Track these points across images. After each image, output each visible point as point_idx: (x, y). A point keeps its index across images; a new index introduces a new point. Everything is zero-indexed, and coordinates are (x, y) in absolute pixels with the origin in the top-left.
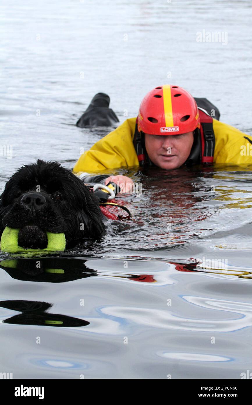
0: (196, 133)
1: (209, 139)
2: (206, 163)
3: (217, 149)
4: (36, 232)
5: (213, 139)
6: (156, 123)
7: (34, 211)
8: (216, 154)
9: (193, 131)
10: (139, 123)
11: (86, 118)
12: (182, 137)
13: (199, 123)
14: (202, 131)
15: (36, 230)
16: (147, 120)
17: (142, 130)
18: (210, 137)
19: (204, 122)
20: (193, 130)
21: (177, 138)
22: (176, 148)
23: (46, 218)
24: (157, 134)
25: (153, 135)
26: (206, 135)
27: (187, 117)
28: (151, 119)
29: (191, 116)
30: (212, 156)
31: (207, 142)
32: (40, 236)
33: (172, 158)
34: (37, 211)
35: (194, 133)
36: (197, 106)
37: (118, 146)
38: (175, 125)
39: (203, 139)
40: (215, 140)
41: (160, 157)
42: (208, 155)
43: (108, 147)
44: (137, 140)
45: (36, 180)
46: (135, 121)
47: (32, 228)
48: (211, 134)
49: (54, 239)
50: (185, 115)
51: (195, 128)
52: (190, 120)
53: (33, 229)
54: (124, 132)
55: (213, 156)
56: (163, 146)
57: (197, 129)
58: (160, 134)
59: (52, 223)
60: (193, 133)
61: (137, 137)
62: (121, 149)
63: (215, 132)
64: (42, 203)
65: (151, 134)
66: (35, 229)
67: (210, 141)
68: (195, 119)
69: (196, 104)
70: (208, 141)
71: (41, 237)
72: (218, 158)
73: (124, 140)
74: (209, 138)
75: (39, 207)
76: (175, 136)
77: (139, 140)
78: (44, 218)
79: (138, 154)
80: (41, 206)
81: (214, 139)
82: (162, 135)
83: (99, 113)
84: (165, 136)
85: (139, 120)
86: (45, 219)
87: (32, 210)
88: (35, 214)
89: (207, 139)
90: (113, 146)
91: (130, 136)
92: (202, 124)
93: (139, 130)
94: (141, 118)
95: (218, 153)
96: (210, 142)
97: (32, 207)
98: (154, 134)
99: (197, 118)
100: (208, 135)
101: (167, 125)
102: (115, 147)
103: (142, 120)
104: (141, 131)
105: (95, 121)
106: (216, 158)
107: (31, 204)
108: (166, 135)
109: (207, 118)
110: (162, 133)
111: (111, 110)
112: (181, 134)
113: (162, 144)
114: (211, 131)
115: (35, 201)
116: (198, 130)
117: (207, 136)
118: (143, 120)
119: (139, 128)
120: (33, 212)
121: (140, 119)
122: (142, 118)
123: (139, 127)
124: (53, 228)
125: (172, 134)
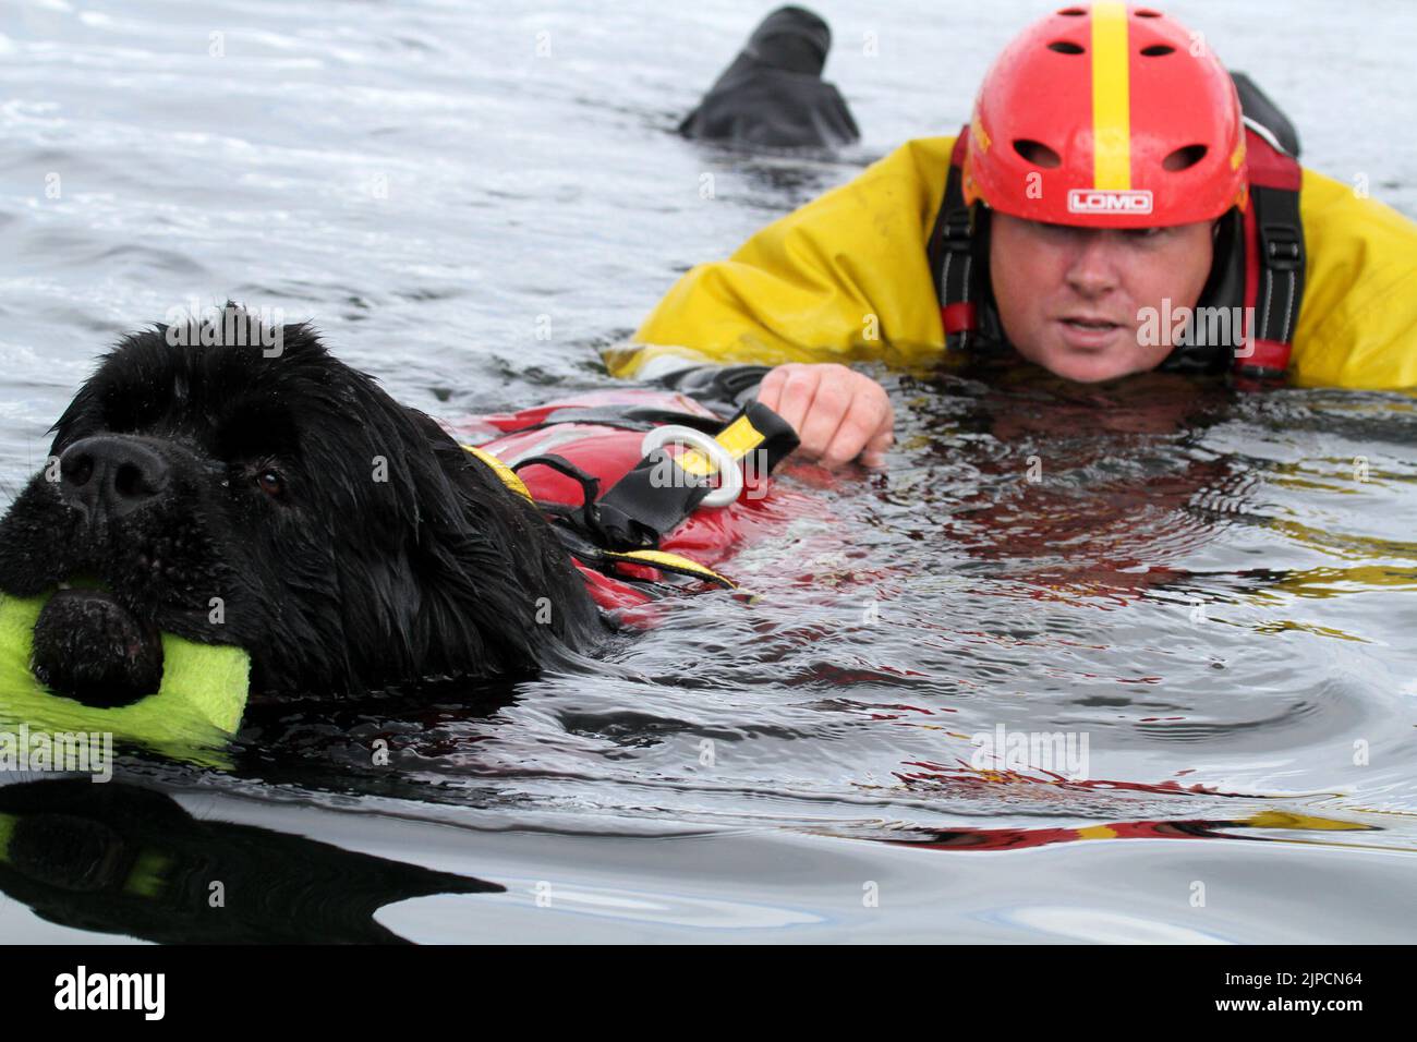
0: (1226, 232)
1: (1282, 265)
2: (1256, 368)
3: (1309, 311)
4: (104, 631)
5: (1298, 263)
6: (1051, 167)
7: (103, 519)
8: (1303, 330)
9: (1211, 220)
10: (969, 164)
11: (720, 112)
12: (1163, 241)
13: (1244, 188)
14: (1250, 223)
15: (105, 621)
16: (1010, 148)
17: (982, 197)
18: (1287, 256)
19: (1261, 182)
20: (1217, 214)
21: (1139, 247)
22: (1129, 292)
23: (156, 564)
24: (1050, 219)
25: (1028, 222)
26: (1270, 241)
27: (1192, 155)
28: (1028, 149)
29: (1210, 151)
30: (1284, 342)
31: (1270, 274)
32: (121, 653)
33: (1108, 337)
34: (114, 524)
35: (1217, 231)
36: (1240, 108)
37: (856, 257)
38: (1137, 183)
39: (1251, 263)
40: (1308, 271)
41: (1057, 328)
42: (1267, 333)
43: (810, 256)
44: (946, 239)
45: (177, 387)
46: (946, 150)
47: (88, 609)
48: (1290, 243)
49: (185, 669)
50: (1187, 140)
51: (1222, 208)
52: (1206, 167)
53: (90, 613)
54: (889, 193)
55: (1289, 340)
56: (1073, 276)
57: (1233, 212)
58: (1065, 221)
59: (182, 591)
60: (1213, 230)
61: (950, 224)
62: (869, 269)
63: (1308, 233)
64: (149, 491)
65: (1025, 215)
66: (103, 615)
67: (1285, 272)
68: (1225, 166)
69: (1234, 104)
70: (1276, 272)
71: (126, 659)
72: (1313, 348)
73: (884, 232)
74: (1281, 256)
75: (128, 507)
76: (1132, 232)
77: (957, 237)
78: (144, 560)
79: (944, 301)
80: (136, 505)
81: (1300, 265)
82: (1074, 223)
83: (781, 99)
84: (1085, 232)
85: (971, 151)
86: (150, 566)
87: (96, 516)
88: (102, 537)
89: (1270, 262)
90: (832, 251)
91: (915, 215)
92: (1254, 191)
93: (969, 196)
94: (978, 139)
95: (1316, 327)
96: (1281, 276)
97: (95, 500)
98: (1035, 217)
99: (1237, 159)
100: (1277, 242)
101: (1098, 181)
102: (840, 258)
103: (985, 151)
104: (978, 203)
105: (757, 132)
106: (1303, 351)
107: (92, 486)
108: (1091, 224)
109: (1276, 164)
110: (1073, 215)
111: (831, 88)
112: (1162, 229)
113: (1069, 266)
114: (1289, 226)
115: (113, 476)
116: (1238, 218)
117: (1273, 249)
118: (990, 150)
119: (970, 187)
120: (95, 526)
121: (976, 145)
122: (989, 142)
123: (967, 180)
124: (190, 614)
125: (1114, 225)
